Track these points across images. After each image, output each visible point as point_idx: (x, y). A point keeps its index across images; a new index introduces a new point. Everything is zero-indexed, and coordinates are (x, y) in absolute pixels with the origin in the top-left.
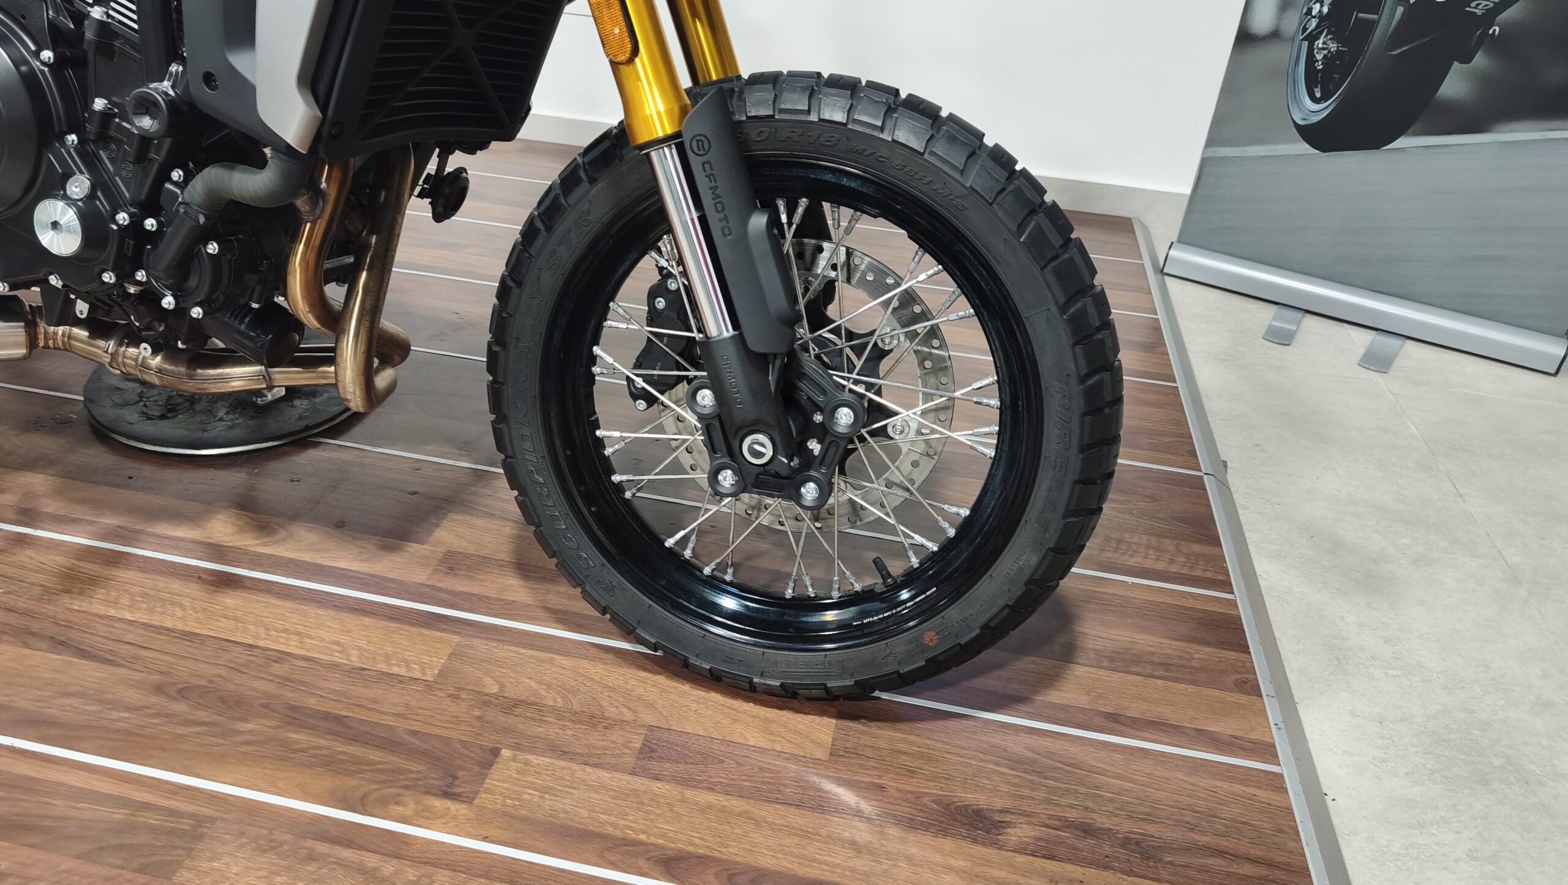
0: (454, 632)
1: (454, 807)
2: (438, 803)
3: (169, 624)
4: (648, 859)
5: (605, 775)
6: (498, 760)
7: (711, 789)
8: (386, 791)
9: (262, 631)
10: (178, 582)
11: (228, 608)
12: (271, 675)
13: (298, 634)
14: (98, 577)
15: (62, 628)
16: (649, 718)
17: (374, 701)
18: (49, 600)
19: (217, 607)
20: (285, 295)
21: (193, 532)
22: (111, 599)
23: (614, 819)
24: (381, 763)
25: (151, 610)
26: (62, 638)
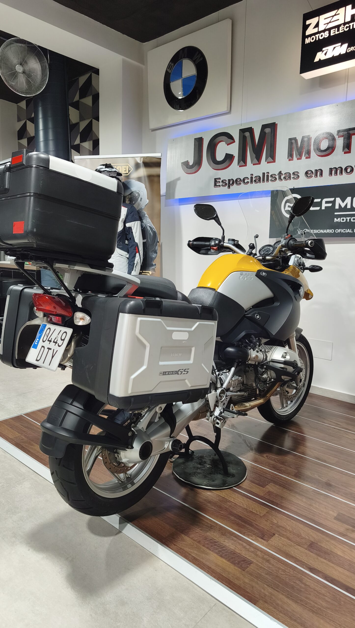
0: (268, 508)
1: (263, 541)
2: (260, 539)
4: (306, 566)
5: (299, 547)
6: (274, 536)
7: (325, 559)
8: (249, 533)
9: (226, 495)
12: (227, 504)
13: (234, 498)
16: (313, 540)
17: (248, 516)
23: (299, 556)
24: (248, 528)
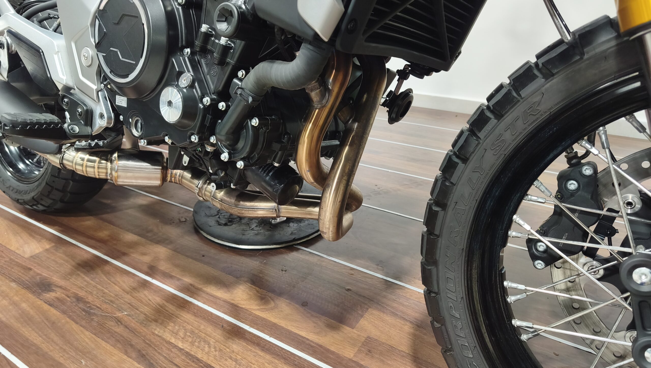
3: (199, 356)
10: (211, 327)
11: (233, 352)
14: (172, 314)
15: (147, 345)
18: (146, 324)
19: (228, 350)
20: (295, 160)
21: (226, 295)
22: (175, 331)
25: (192, 343)
26: (144, 352)
